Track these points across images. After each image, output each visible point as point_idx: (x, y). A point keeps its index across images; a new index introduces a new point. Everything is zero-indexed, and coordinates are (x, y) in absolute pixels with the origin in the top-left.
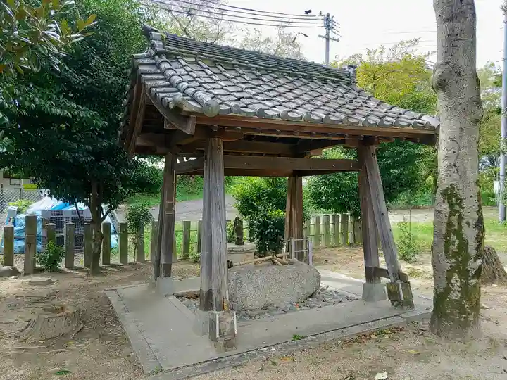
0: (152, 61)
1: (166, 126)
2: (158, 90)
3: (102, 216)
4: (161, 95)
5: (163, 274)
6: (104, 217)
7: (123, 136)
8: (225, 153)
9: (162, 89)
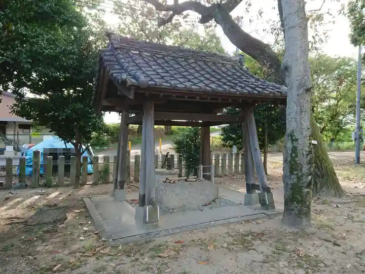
0: (112, 54)
1: (119, 93)
2: (113, 71)
3: (82, 152)
4: (115, 75)
5: (119, 187)
6: (83, 152)
7: (95, 100)
8: (155, 111)
9: (116, 71)
